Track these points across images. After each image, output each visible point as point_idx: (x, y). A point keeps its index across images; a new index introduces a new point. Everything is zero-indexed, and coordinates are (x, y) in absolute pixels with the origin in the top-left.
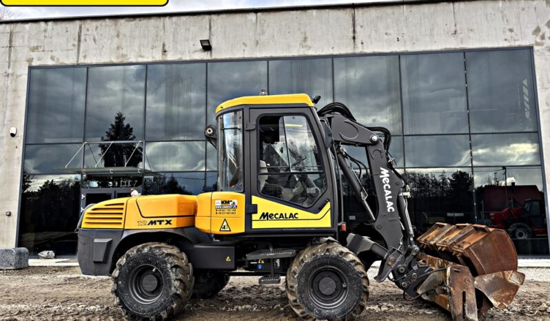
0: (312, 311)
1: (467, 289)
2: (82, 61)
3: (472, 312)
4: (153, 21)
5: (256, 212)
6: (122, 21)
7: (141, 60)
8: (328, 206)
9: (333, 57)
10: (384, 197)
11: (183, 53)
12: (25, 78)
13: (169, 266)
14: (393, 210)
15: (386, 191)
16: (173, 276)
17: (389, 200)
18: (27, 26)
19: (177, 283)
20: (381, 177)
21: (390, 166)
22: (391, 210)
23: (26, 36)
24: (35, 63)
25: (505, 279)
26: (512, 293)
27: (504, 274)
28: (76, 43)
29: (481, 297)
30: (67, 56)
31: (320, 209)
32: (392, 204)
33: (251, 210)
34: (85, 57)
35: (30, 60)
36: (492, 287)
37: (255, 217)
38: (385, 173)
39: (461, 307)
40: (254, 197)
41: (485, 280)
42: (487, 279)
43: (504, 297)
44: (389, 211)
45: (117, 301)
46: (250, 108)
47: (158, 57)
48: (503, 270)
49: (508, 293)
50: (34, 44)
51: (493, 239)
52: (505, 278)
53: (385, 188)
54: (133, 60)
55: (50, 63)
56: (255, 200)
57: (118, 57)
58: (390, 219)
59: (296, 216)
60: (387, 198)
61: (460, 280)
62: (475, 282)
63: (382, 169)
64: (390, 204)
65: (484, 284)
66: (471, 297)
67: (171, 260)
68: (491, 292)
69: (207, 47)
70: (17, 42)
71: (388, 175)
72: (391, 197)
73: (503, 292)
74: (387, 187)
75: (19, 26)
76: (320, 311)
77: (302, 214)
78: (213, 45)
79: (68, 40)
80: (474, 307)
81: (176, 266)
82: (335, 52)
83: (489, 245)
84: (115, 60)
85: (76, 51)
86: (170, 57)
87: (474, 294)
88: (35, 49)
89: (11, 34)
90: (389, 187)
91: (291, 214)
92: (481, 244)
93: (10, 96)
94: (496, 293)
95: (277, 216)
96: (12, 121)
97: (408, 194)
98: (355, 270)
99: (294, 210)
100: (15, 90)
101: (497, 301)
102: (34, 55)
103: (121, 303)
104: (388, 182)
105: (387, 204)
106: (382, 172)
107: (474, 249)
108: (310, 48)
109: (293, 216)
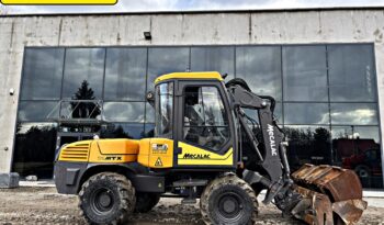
1: (327, 212)
2: (61, 44)
4: (111, 18)
5: (180, 153)
6: (90, 18)
7: (102, 44)
8: (231, 150)
9: (235, 46)
10: (270, 145)
11: (132, 41)
12: (22, 55)
14: (276, 154)
16: (121, 196)
17: (273, 147)
18: (25, 19)
19: (124, 201)
20: (268, 131)
21: (274, 124)
22: (274, 154)
23: (24, 26)
24: (29, 45)
25: (353, 205)
26: (358, 215)
27: (353, 202)
28: (58, 31)
29: (336, 217)
30: (52, 40)
31: (226, 152)
32: (275, 150)
33: (177, 151)
34: (64, 41)
35: (26, 42)
36: (345, 210)
37: (180, 156)
38: (271, 128)
41: (340, 205)
43: (353, 218)
45: (81, 213)
46: (179, 81)
47: (114, 43)
48: (352, 199)
49: (355, 215)
50: (29, 31)
51: (346, 177)
53: (270, 138)
54: (97, 44)
55: (40, 45)
56: (181, 144)
57: (86, 42)
59: (209, 157)
61: (322, 205)
62: (333, 207)
63: (268, 125)
65: (339, 208)
66: (330, 217)
68: (343, 214)
69: (148, 37)
70: (17, 30)
71: (273, 130)
72: (274, 145)
73: (352, 214)
74: (272, 138)
75: (19, 19)
77: (213, 155)
78: (153, 35)
79: (52, 29)
81: (124, 190)
82: (237, 43)
83: (343, 181)
84: (84, 44)
85: (57, 37)
86: (122, 43)
87: (332, 215)
88: (29, 35)
89: (13, 24)
90: (274, 138)
91: (205, 155)
92: (337, 180)
93: (10, 67)
94: (347, 215)
95: (196, 156)
96: (11, 85)
97: (286, 143)
98: (249, 196)
99: (207, 153)
100: (14, 63)
101: (347, 220)
102: (29, 39)
103: (85, 214)
104: (273, 134)
105: (272, 150)
106: (269, 128)
107: (332, 184)
108: (219, 39)
109: (206, 157)
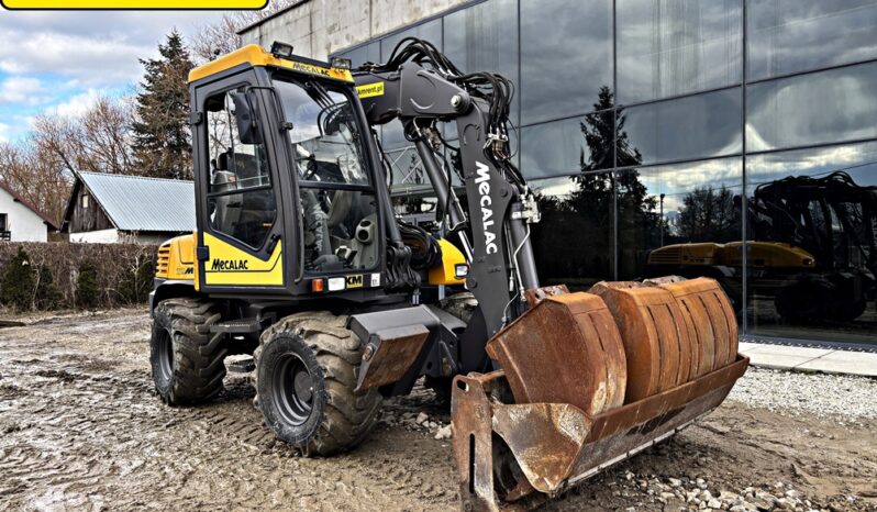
0: (272, 424)
1: (478, 431)
2: (374, 32)
3: (485, 483)
5: (208, 259)
7: (436, 11)
8: (279, 248)
10: (482, 222)
13: (173, 331)
14: (496, 251)
15: (484, 210)
16: (174, 347)
17: (490, 229)
20: (477, 181)
22: (492, 249)
23: (323, 14)
24: (334, 50)
25: (549, 424)
26: (564, 459)
27: (549, 409)
28: (368, 7)
30: (361, 30)
31: (270, 252)
32: (493, 236)
33: (203, 253)
34: (377, 25)
35: (328, 47)
36: (528, 432)
37: (208, 265)
38: (483, 172)
39: (467, 466)
40: (205, 234)
41: (512, 416)
42: (516, 413)
43: (547, 464)
44: (488, 252)
46: (196, 87)
48: (548, 399)
49: (554, 458)
50: (330, 22)
51: (545, 322)
52: (550, 420)
53: (482, 205)
54: (427, 14)
55: (346, 44)
56: (209, 239)
57: (410, 15)
58: (490, 268)
59: (247, 265)
60: (486, 225)
61: (466, 408)
62: (494, 418)
63: (478, 164)
64: (490, 237)
65: (509, 426)
66: (484, 448)
67: (176, 323)
68: (522, 446)
70: (318, 25)
71: (487, 177)
72: (491, 223)
73: (545, 451)
74: (486, 202)
76: (281, 426)
77: (254, 262)
79: (360, 5)
80: (488, 473)
81: (180, 333)
84: (408, 21)
85: (368, 20)
87: (490, 444)
88: (331, 30)
89: (311, 16)
90: (490, 203)
91: (241, 262)
92: (521, 332)
94: (531, 452)
95: (228, 265)
97: (533, 215)
98: (316, 363)
101: (532, 469)
102: (332, 38)
104: (487, 191)
105: (485, 238)
106: (479, 172)
107: (508, 344)
109: (242, 265)
